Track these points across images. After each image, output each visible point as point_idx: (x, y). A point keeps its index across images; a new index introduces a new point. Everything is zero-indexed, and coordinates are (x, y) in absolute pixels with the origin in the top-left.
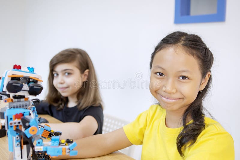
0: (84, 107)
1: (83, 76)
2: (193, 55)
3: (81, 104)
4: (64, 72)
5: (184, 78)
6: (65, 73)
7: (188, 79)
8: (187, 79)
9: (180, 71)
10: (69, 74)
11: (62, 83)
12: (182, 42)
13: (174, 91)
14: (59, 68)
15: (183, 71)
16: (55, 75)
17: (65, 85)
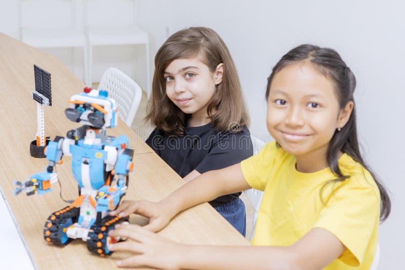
5: (315, 105)
12: (311, 58)
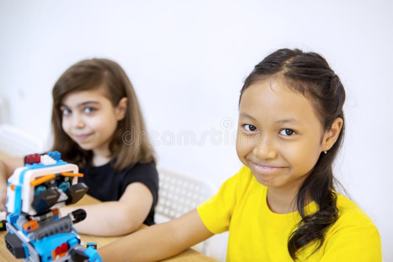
0: (124, 166)
1: (117, 111)
2: (303, 92)
3: (119, 161)
4: (83, 107)
5: (290, 132)
6: (85, 108)
7: (296, 133)
8: (294, 133)
9: (279, 122)
10: (92, 109)
11: (80, 128)
12: (286, 70)
13: (272, 155)
14: (73, 100)
15: (286, 121)
16: (66, 112)
17: (86, 131)
